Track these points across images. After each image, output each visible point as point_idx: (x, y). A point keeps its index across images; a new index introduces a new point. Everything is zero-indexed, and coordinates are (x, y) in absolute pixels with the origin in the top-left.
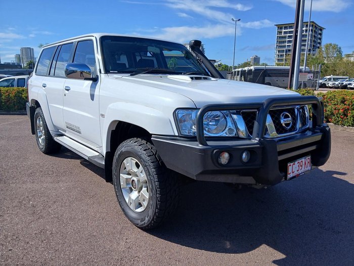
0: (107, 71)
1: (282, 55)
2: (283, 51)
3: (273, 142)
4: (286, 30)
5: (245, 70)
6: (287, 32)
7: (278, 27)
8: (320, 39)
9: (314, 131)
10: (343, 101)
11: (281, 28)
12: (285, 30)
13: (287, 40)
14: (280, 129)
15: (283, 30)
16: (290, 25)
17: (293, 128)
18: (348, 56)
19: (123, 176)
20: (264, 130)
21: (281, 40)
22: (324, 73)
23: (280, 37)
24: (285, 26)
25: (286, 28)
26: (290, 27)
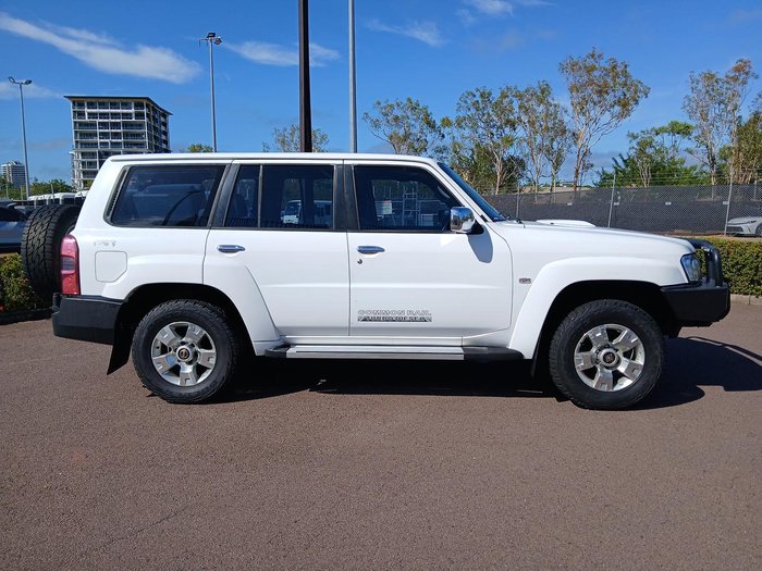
1: (90, 164)
2: (93, 154)
4: (94, 111)
5: (58, 200)
6: (96, 114)
7: (74, 103)
8: (165, 133)
11: (81, 105)
12: (90, 110)
13: (98, 131)
15: (87, 110)
16: (113, 101)
21: (84, 131)
23: (81, 124)
24: (89, 100)
25: (91, 105)
26: (100, 104)
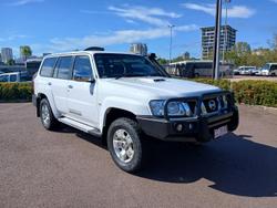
0: (101, 77)
1: (206, 51)
2: (207, 48)
3: (205, 118)
4: (209, 32)
6: (210, 34)
8: (234, 38)
9: (228, 110)
10: (250, 88)
13: (210, 39)
14: (208, 110)
15: (206, 32)
17: (217, 109)
18: (256, 50)
19: (115, 141)
20: (200, 111)
21: (205, 40)
22: (238, 64)
23: (204, 37)
24: (208, 29)
